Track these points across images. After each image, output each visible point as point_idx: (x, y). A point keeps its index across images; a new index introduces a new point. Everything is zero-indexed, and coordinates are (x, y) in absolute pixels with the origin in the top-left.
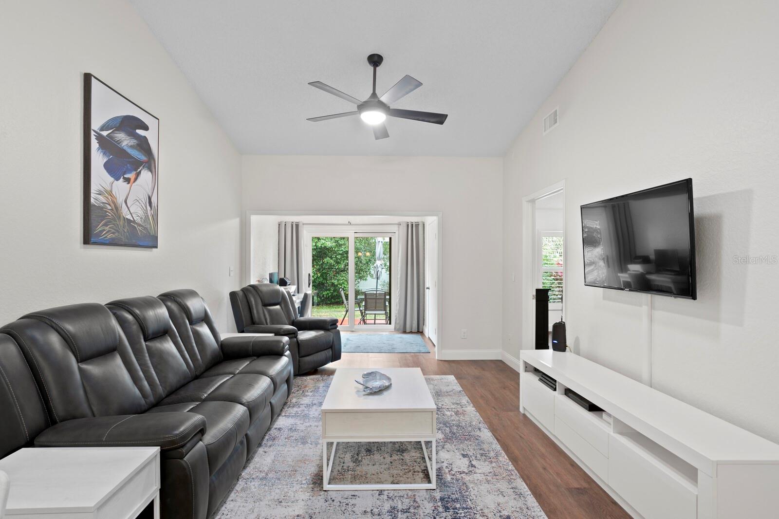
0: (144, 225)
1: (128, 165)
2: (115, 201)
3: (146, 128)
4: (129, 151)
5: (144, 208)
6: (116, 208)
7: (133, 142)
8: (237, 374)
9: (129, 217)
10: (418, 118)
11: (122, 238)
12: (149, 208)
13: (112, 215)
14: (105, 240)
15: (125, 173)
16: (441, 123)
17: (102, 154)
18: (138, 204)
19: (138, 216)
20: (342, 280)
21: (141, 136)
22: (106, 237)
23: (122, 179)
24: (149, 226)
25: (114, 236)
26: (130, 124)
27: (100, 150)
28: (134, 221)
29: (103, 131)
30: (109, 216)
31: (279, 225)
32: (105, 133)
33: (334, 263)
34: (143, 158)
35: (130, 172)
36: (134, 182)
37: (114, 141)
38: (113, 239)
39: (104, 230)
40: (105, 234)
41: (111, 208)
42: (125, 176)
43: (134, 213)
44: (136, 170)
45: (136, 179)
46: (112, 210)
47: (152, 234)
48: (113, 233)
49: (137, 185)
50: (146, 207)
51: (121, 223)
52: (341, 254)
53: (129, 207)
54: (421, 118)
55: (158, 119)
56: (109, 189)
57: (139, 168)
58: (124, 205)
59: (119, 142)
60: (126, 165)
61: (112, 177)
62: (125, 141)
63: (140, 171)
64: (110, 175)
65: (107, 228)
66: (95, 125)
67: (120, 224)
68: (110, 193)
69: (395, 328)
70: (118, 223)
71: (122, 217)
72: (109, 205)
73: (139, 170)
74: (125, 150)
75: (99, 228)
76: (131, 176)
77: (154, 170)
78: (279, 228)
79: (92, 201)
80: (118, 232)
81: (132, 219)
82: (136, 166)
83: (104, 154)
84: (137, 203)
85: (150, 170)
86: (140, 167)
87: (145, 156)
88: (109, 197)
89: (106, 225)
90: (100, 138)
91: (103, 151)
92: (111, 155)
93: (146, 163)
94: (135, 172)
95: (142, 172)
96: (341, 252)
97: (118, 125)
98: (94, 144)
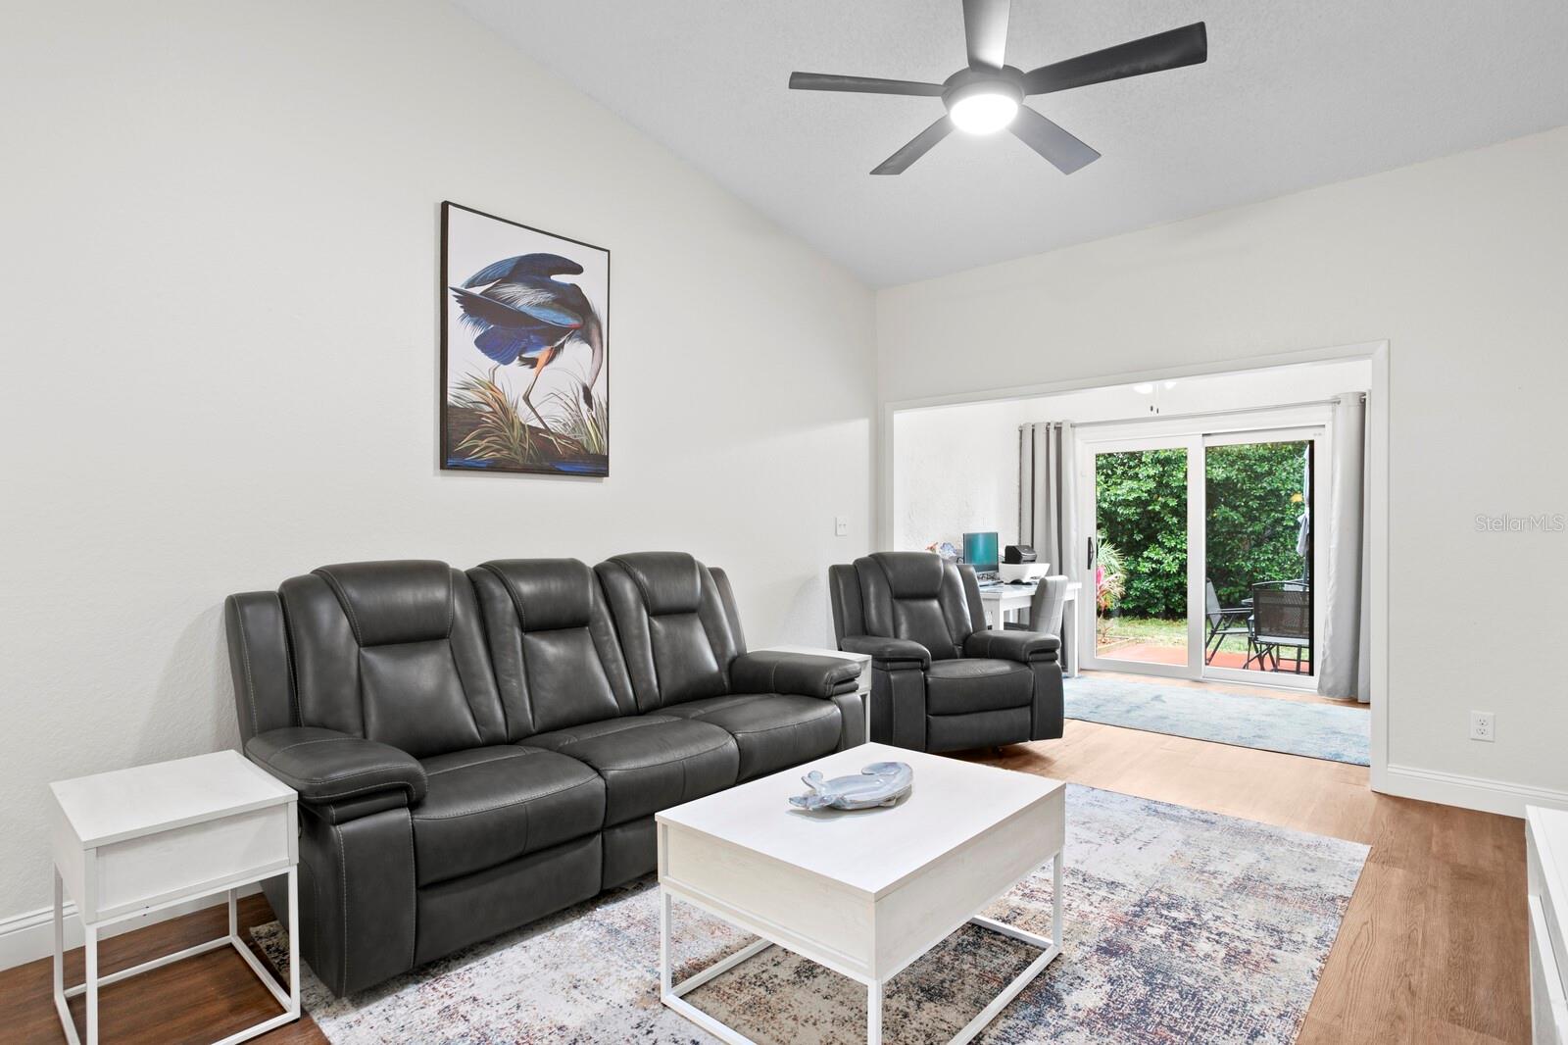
0: (571, 436)
1: (532, 337)
2: (503, 399)
3: (577, 269)
4: (534, 313)
5: (573, 406)
6: (504, 410)
7: (543, 296)
8: (693, 718)
9: (536, 423)
10: (1115, 70)
11: (518, 458)
12: (584, 407)
13: (494, 421)
14: (482, 462)
15: (524, 350)
16: (1199, 56)
17: (471, 324)
18: (559, 401)
19: (558, 421)
20: (1264, 560)
21: (565, 285)
22: (481, 457)
23: (516, 361)
24: (584, 438)
25: (498, 455)
26: (535, 269)
27: (468, 318)
28: (547, 430)
29: (474, 286)
30: (487, 423)
31: (1021, 431)
32: (477, 291)
33: (1242, 520)
34: (568, 321)
35: (537, 347)
36: (546, 364)
37: (498, 300)
38: (496, 460)
39: (477, 446)
40: (477, 453)
41: (491, 410)
42: (524, 356)
43: (546, 417)
44: (550, 343)
45: (550, 360)
46: (494, 412)
47: (591, 452)
48: (498, 451)
49: (555, 369)
50: (578, 405)
51: (515, 434)
52: (1259, 498)
53: (534, 406)
54: (1125, 69)
55: (608, 251)
56: (486, 378)
57: (559, 340)
58: (522, 404)
59: (511, 300)
60: (528, 337)
61: (493, 359)
62: (524, 297)
63: (564, 342)
64: (489, 356)
65: (483, 443)
66: (457, 279)
67: (513, 437)
68: (491, 386)
69: (1320, 687)
70: (508, 434)
71: (517, 425)
72: (488, 405)
73: (559, 343)
74: (525, 313)
75: (465, 443)
76: (541, 354)
77: (596, 339)
78: (1021, 438)
79: (449, 400)
80: (509, 449)
81: (542, 427)
82: (552, 338)
83: (476, 323)
84: (556, 399)
85: (587, 339)
86: (561, 337)
87: (575, 318)
88: (488, 392)
89: (480, 437)
90: (466, 299)
91: (475, 319)
92: (491, 323)
93: (576, 329)
94: (549, 348)
95: (566, 345)
96: (1261, 493)
97: (507, 273)
98: (455, 309)
